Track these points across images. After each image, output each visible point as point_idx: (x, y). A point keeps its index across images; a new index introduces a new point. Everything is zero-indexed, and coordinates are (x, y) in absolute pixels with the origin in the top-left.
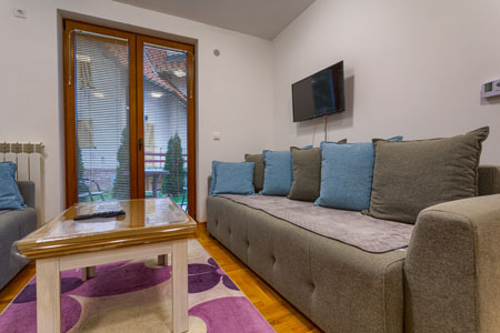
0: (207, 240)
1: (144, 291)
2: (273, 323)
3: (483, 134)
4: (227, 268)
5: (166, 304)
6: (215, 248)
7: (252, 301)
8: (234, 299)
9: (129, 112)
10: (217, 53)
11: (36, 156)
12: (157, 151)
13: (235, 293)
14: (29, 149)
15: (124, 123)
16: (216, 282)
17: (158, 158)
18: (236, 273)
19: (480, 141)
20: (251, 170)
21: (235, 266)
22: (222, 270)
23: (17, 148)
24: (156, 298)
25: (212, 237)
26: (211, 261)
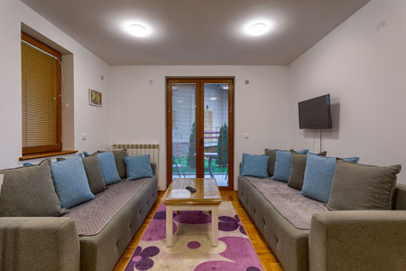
0: (237, 203)
1: (201, 225)
2: (259, 254)
3: (397, 169)
4: (244, 222)
5: (210, 233)
6: (241, 209)
7: (252, 242)
8: (243, 238)
9: (196, 108)
10: (247, 82)
11: (156, 150)
12: (214, 130)
13: (244, 236)
14: (154, 147)
15: (193, 120)
16: (236, 228)
17: (214, 135)
18: (248, 226)
19: (394, 174)
20: (266, 161)
21: (249, 221)
22: (241, 223)
23: (150, 147)
24: (206, 229)
25: (240, 202)
26: (236, 216)
